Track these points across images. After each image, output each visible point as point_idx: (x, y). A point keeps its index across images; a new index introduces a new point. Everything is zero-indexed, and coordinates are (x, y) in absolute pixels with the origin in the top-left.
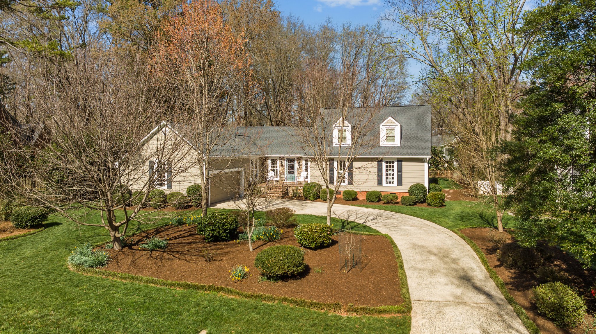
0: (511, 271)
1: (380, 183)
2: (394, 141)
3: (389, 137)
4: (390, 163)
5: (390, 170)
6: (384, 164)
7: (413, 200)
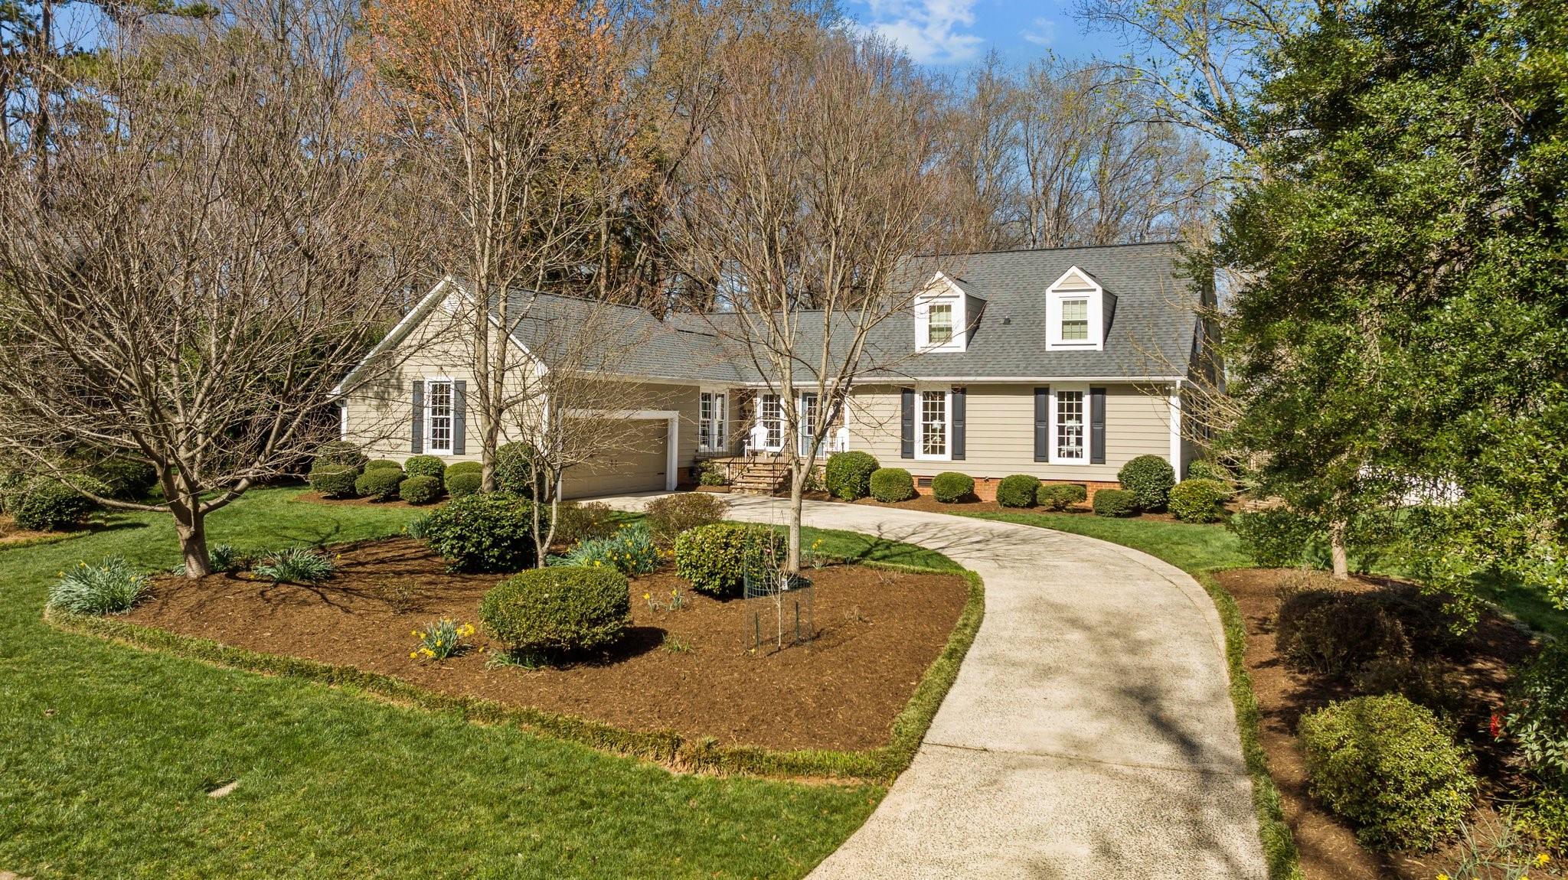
0: (1300, 676)
1: (1041, 454)
2: (1086, 337)
3: (1075, 325)
4: (1070, 398)
5: (1070, 417)
6: (1053, 401)
7: (1125, 503)
